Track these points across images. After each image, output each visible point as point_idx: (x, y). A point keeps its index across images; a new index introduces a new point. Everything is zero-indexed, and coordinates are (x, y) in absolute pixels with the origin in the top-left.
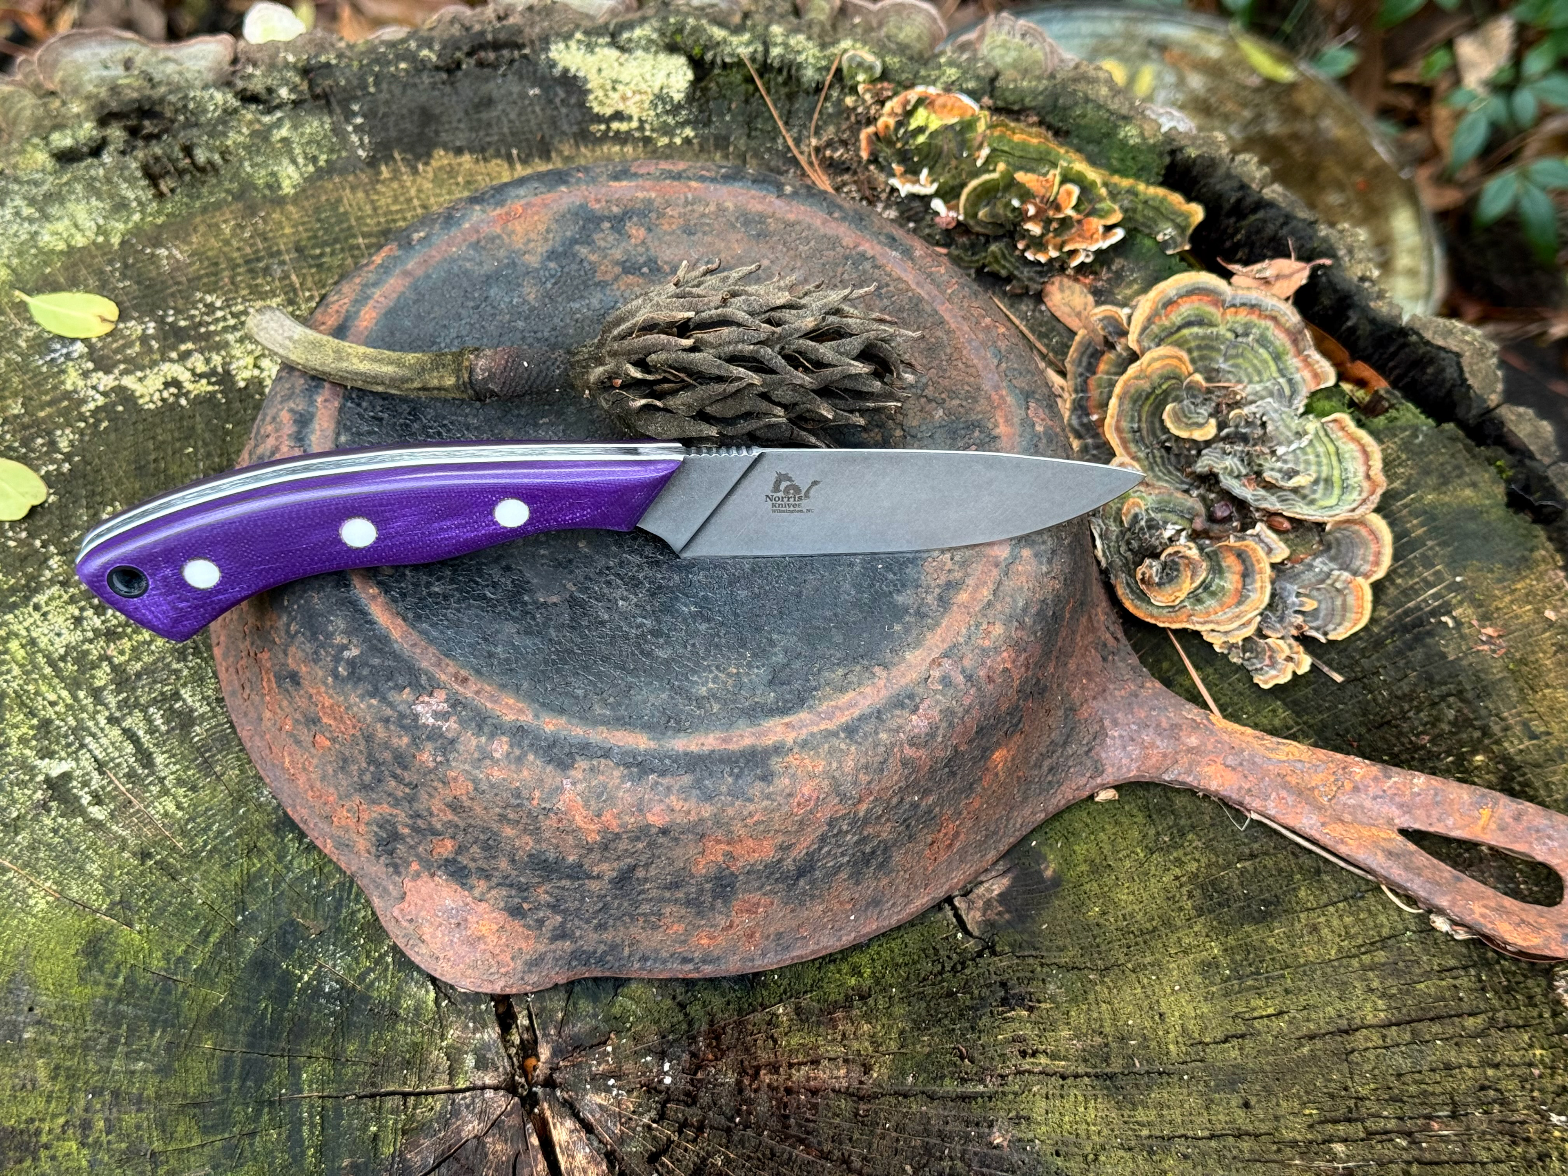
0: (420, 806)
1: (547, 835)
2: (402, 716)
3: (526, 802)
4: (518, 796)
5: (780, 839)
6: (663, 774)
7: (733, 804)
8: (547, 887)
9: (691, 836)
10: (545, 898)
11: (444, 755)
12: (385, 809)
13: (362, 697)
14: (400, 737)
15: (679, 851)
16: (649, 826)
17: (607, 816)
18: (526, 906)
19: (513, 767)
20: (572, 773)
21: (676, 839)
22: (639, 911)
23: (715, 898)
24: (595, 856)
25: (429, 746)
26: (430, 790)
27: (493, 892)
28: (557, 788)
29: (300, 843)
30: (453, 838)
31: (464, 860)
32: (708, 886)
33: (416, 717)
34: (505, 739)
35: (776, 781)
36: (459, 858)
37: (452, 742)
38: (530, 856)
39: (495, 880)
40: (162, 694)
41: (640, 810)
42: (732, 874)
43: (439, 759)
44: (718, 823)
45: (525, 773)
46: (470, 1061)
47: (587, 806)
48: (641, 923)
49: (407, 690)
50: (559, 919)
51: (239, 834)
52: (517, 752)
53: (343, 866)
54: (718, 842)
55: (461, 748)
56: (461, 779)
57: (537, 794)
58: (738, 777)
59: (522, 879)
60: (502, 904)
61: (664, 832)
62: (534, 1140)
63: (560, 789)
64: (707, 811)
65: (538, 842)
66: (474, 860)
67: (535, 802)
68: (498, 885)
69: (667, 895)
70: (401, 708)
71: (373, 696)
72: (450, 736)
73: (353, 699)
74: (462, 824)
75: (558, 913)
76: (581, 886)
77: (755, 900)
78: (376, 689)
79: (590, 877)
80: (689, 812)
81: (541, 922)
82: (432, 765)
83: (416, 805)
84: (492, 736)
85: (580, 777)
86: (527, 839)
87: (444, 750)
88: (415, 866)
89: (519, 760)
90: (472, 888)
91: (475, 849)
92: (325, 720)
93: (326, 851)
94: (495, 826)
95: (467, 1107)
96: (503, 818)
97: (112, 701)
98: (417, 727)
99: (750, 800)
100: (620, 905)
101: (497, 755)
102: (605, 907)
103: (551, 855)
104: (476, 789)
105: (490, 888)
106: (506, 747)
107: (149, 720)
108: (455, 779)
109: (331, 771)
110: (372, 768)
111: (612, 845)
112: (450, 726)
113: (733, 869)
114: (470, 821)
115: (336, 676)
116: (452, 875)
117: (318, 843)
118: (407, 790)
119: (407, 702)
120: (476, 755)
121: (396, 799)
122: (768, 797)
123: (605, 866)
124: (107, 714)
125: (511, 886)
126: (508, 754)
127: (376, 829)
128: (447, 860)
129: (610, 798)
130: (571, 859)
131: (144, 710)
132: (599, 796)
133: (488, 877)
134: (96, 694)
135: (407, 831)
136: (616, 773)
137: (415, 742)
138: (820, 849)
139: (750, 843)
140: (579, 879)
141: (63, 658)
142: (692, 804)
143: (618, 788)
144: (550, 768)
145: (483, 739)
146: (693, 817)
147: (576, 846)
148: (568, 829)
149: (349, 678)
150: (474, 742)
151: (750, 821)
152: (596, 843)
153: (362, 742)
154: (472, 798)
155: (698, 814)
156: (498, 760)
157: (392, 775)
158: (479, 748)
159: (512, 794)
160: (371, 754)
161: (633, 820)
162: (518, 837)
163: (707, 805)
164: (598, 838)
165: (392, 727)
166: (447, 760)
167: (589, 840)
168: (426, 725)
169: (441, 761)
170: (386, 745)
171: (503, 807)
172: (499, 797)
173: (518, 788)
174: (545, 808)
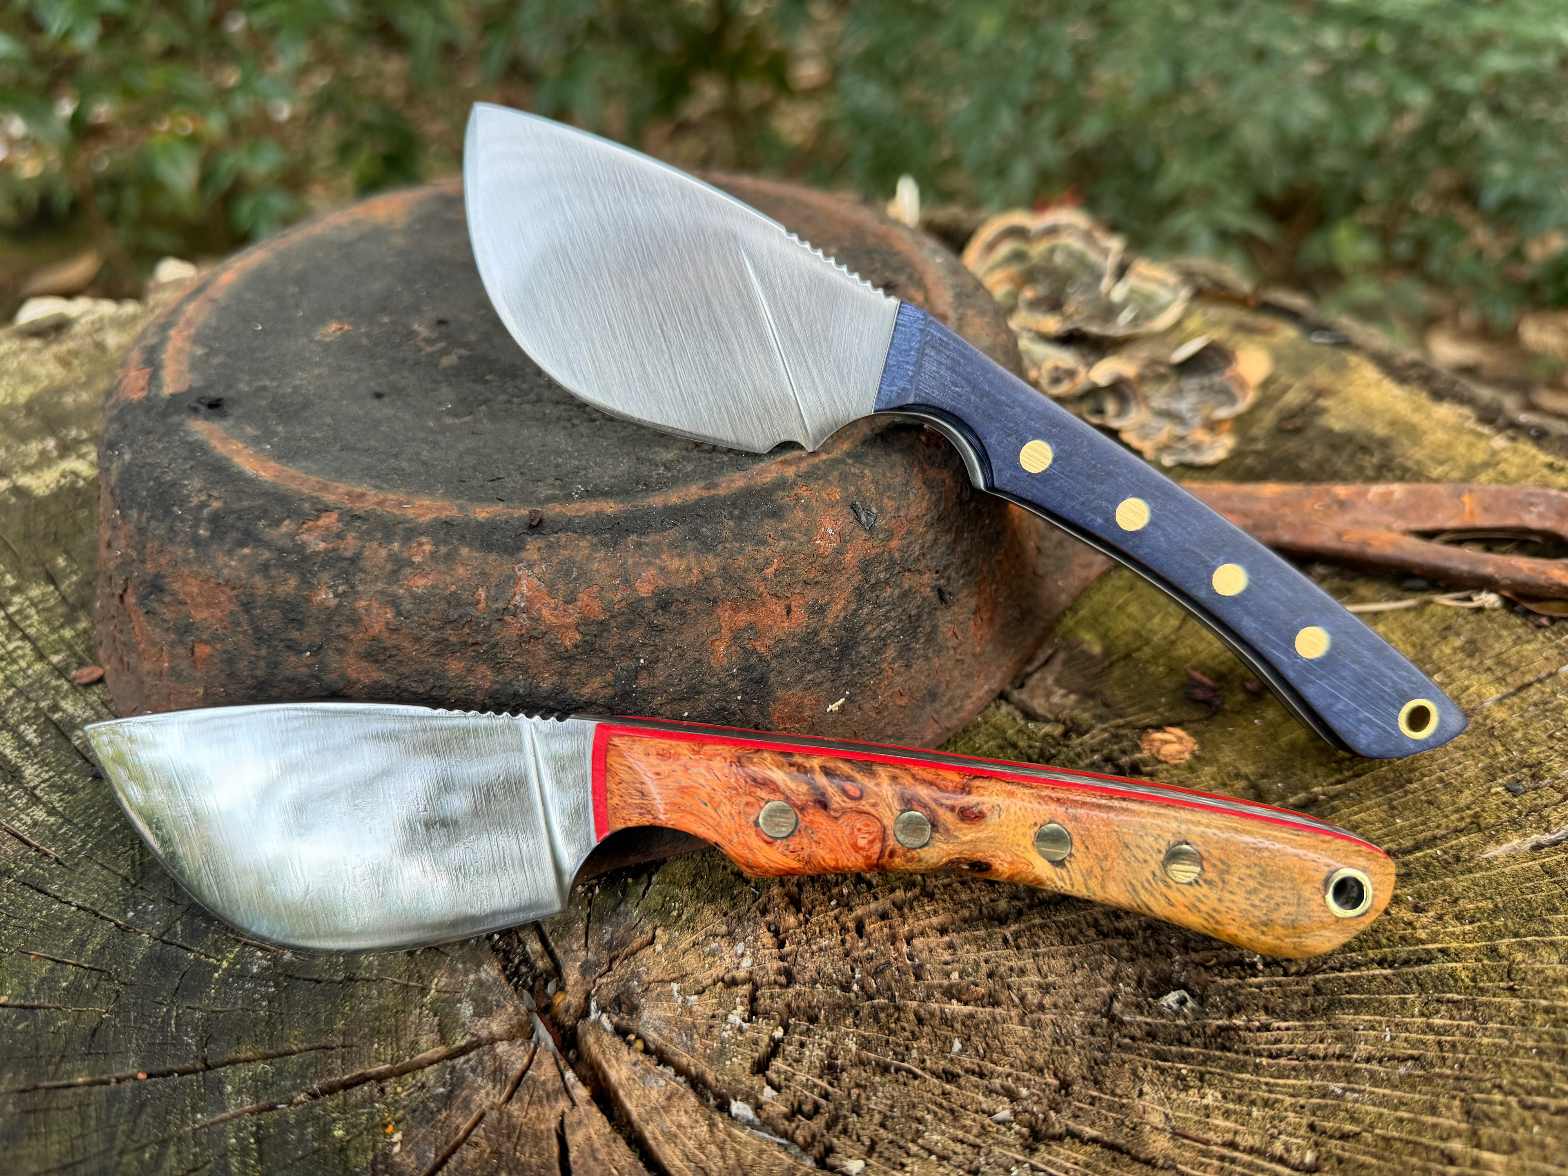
1: (509, 653)
2: (284, 554)
3: (470, 610)
4: (458, 604)
5: (812, 595)
6: (643, 531)
7: (742, 549)
9: (699, 606)
11: (347, 581)
13: (230, 552)
14: (286, 582)
15: (688, 636)
16: (641, 600)
17: (584, 600)
19: (442, 567)
20: (523, 555)
21: (681, 614)
23: (748, 703)
24: (578, 669)
25: (325, 576)
26: (338, 643)
28: (509, 577)
32: (735, 684)
33: (302, 548)
34: (424, 539)
35: (790, 516)
37: (354, 560)
41: (626, 581)
42: (762, 659)
43: (341, 589)
44: (730, 579)
45: (461, 570)
46: (466, 1010)
47: (552, 590)
49: (287, 522)
52: (443, 550)
54: (736, 609)
55: (368, 565)
56: (376, 605)
57: (482, 593)
58: (740, 519)
61: (663, 605)
62: (581, 1092)
63: (511, 580)
64: (712, 563)
65: (498, 668)
67: (482, 606)
70: (281, 544)
71: (242, 544)
72: (349, 555)
73: (221, 560)
77: (798, 701)
78: (247, 534)
82: (333, 602)
84: (407, 539)
85: (536, 557)
86: (483, 669)
87: (346, 575)
89: (450, 557)
92: (199, 616)
94: (435, 663)
95: (473, 1070)
96: (443, 647)
98: (305, 560)
99: (763, 542)
101: (417, 559)
104: (399, 614)
106: (427, 548)
107: (19, 737)
108: (368, 609)
110: (264, 652)
111: (599, 643)
112: (350, 544)
113: (762, 650)
115: (196, 542)
119: (288, 534)
120: (389, 567)
123: (596, 683)
126: (433, 555)
129: (582, 574)
132: (568, 573)
136: (583, 543)
137: (306, 579)
138: (859, 610)
142: (690, 560)
143: (589, 559)
144: (492, 557)
145: (396, 546)
146: (695, 576)
147: (553, 659)
148: (535, 634)
149: (212, 537)
150: (383, 553)
151: (769, 572)
152: (576, 646)
153: (243, 618)
154: (396, 630)
155: (702, 571)
156: (420, 564)
157: (288, 647)
158: (393, 558)
159: (449, 603)
160: (257, 629)
161: (619, 596)
162: (470, 671)
163: (710, 557)
164: (578, 637)
165: (273, 572)
166: (353, 587)
167: (568, 643)
168: (316, 553)
169: (344, 592)
170: (273, 602)
171: (440, 628)
172: (432, 615)
173: (455, 592)
174: (497, 611)
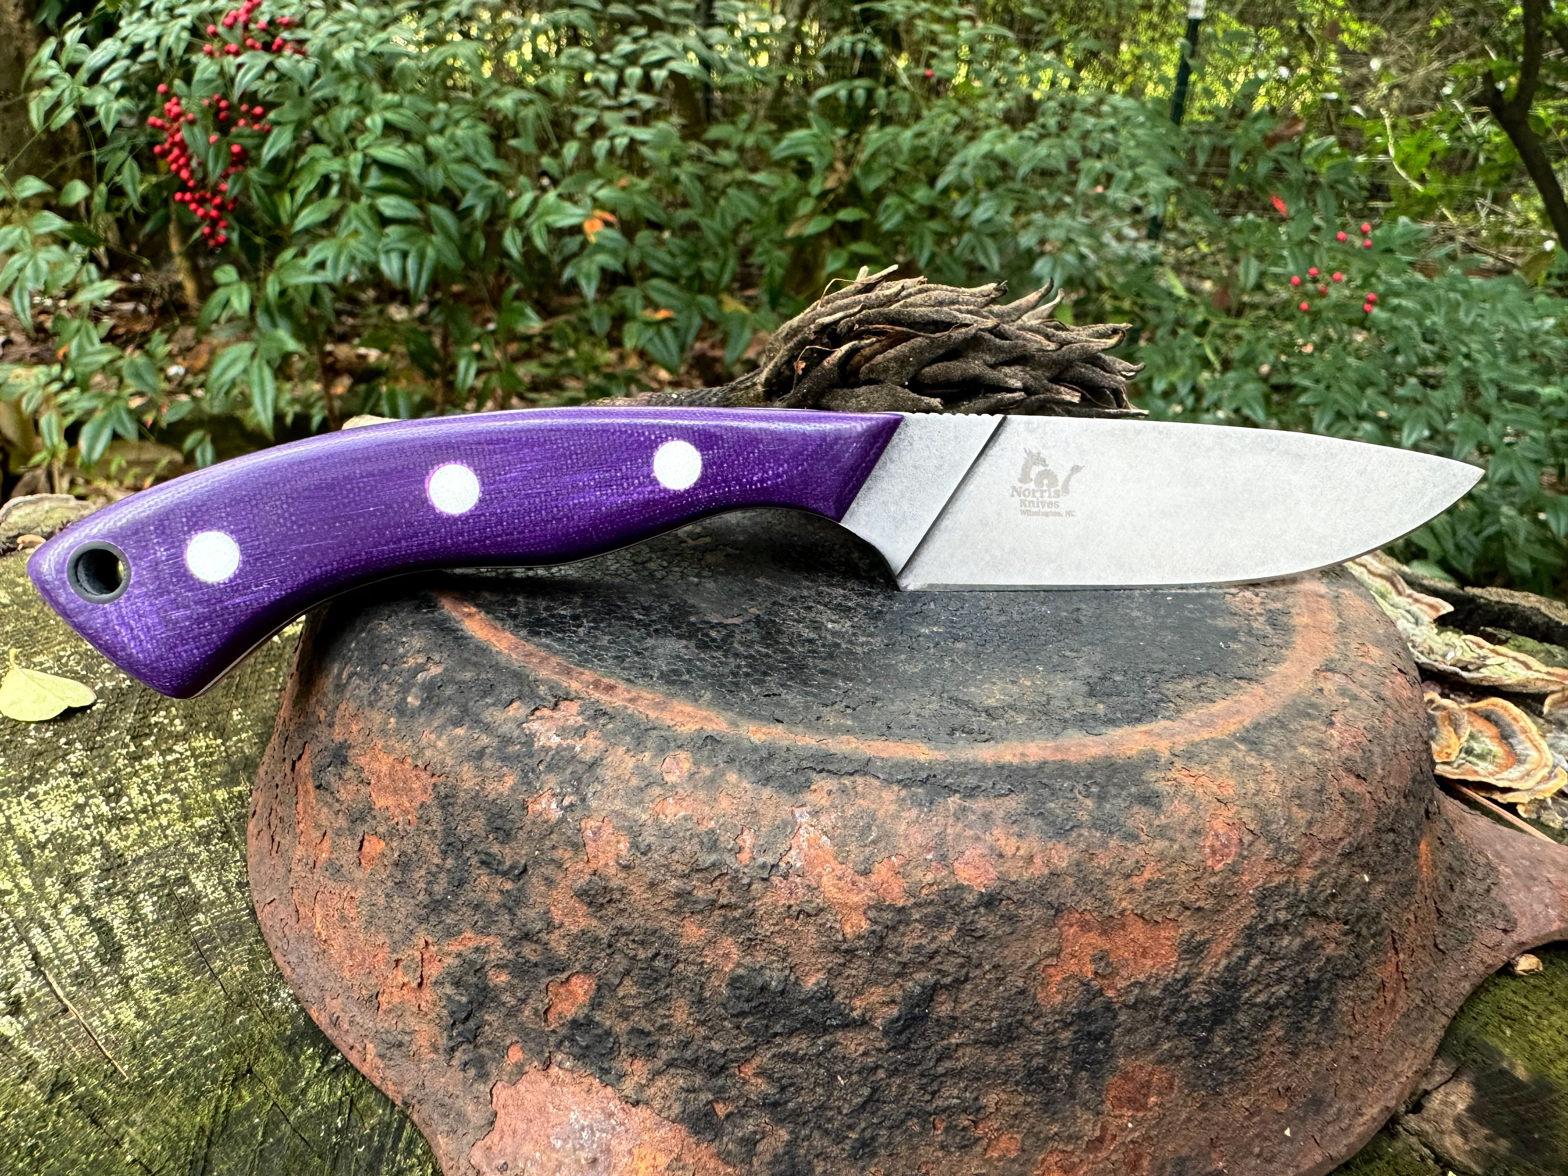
0: (529, 915)
1: (767, 928)
2: (506, 741)
3: (729, 859)
4: (714, 846)
5: (1189, 926)
6: (971, 793)
7: (1104, 845)
8: (764, 1058)
9: (1038, 912)
10: (760, 1086)
11: (577, 791)
12: (470, 940)
13: (441, 730)
14: (501, 778)
15: (1013, 953)
16: (959, 887)
17: (881, 872)
18: (721, 1110)
19: (702, 795)
20: (809, 798)
21: (1011, 919)
22: (939, 1102)
23: (1078, 1067)
24: (858, 970)
25: (552, 781)
26: (549, 870)
27: (660, 1083)
28: (785, 823)
29: (325, 1062)
30: (587, 970)
31: (605, 1019)
32: (1066, 1036)
33: (529, 739)
34: (683, 755)
35: (1168, 808)
36: (598, 1016)
37: (593, 765)
38: (735, 982)
39: (664, 1055)
40: (163, 877)
41: (942, 858)
42: (1108, 1006)
43: (568, 800)
44: (1084, 882)
45: (724, 803)
47: (842, 852)
48: (939, 1134)
49: (517, 704)
50: (784, 1134)
51: (227, 1053)
52: (707, 772)
53: (390, 1090)
54: (1085, 926)
55: (608, 775)
56: (608, 829)
57: (748, 839)
58: (1102, 798)
59: (716, 1046)
60: (677, 1108)
61: (989, 901)
63: (788, 827)
64: (1062, 856)
65: (749, 946)
66: (624, 1016)
67: (745, 856)
68: (671, 1064)
69: (992, 1060)
70: (504, 729)
71: (458, 723)
72: (588, 757)
73: (428, 737)
74: (604, 933)
75: (780, 1122)
76: (830, 1046)
77: (1142, 1076)
78: (465, 711)
79: (848, 1025)
80: (1030, 859)
81: (750, 1143)
82: (555, 814)
83: (522, 913)
84: (661, 751)
85: (825, 802)
86: (728, 944)
87: (577, 783)
88: (515, 1055)
89: (712, 783)
90: (621, 1076)
91: (628, 988)
92: (381, 802)
93: (365, 1070)
94: (667, 924)
96: (681, 903)
97: (88, 887)
98: (531, 755)
99: (1133, 837)
100: (903, 1088)
101: (671, 778)
102: (872, 1101)
103: (774, 978)
104: (635, 845)
105: (657, 1073)
106: (686, 766)
107: (134, 908)
108: (596, 832)
109: (382, 901)
110: (450, 863)
111: (893, 939)
112: (588, 744)
113: (1110, 994)
114: (621, 921)
115: (402, 712)
116: (582, 1056)
117: (354, 1058)
118: (508, 886)
119: (515, 719)
120: (634, 782)
121: (489, 913)
122: (1162, 833)
123: (876, 995)
124: (76, 902)
125: (693, 1063)
126: (692, 776)
127: (449, 990)
128: (575, 1024)
129: (886, 836)
130: (811, 982)
131: (132, 898)
132: (863, 834)
133: (650, 1050)
134: (70, 883)
135: (502, 978)
136: (888, 796)
137: (527, 781)
138: (1246, 959)
139: (1138, 931)
140: (826, 1030)
141: (42, 846)
142: (1032, 844)
143: (896, 817)
144: (768, 792)
145: (647, 757)
146: (1039, 869)
147: (823, 949)
148: (808, 908)
149: (422, 708)
150: (630, 763)
151: (1138, 882)
152: (860, 937)
153: (436, 814)
154: (626, 868)
155: (1048, 863)
156: (674, 786)
157: (483, 863)
158: (640, 770)
159: (702, 843)
160: (449, 831)
161: (929, 878)
162: (711, 942)
163: (1061, 846)
164: (865, 925)
165: (488, 764)
166: (583, 800)
167: (848, 930)
168: (545, 749)
169: (572, 805)
170: (477, 800)
171: (684, 876)
172: (675, 856)
173: (713, 831)
174: (763, 866)
